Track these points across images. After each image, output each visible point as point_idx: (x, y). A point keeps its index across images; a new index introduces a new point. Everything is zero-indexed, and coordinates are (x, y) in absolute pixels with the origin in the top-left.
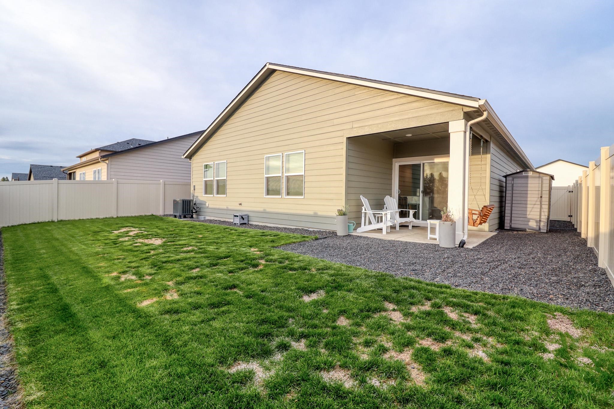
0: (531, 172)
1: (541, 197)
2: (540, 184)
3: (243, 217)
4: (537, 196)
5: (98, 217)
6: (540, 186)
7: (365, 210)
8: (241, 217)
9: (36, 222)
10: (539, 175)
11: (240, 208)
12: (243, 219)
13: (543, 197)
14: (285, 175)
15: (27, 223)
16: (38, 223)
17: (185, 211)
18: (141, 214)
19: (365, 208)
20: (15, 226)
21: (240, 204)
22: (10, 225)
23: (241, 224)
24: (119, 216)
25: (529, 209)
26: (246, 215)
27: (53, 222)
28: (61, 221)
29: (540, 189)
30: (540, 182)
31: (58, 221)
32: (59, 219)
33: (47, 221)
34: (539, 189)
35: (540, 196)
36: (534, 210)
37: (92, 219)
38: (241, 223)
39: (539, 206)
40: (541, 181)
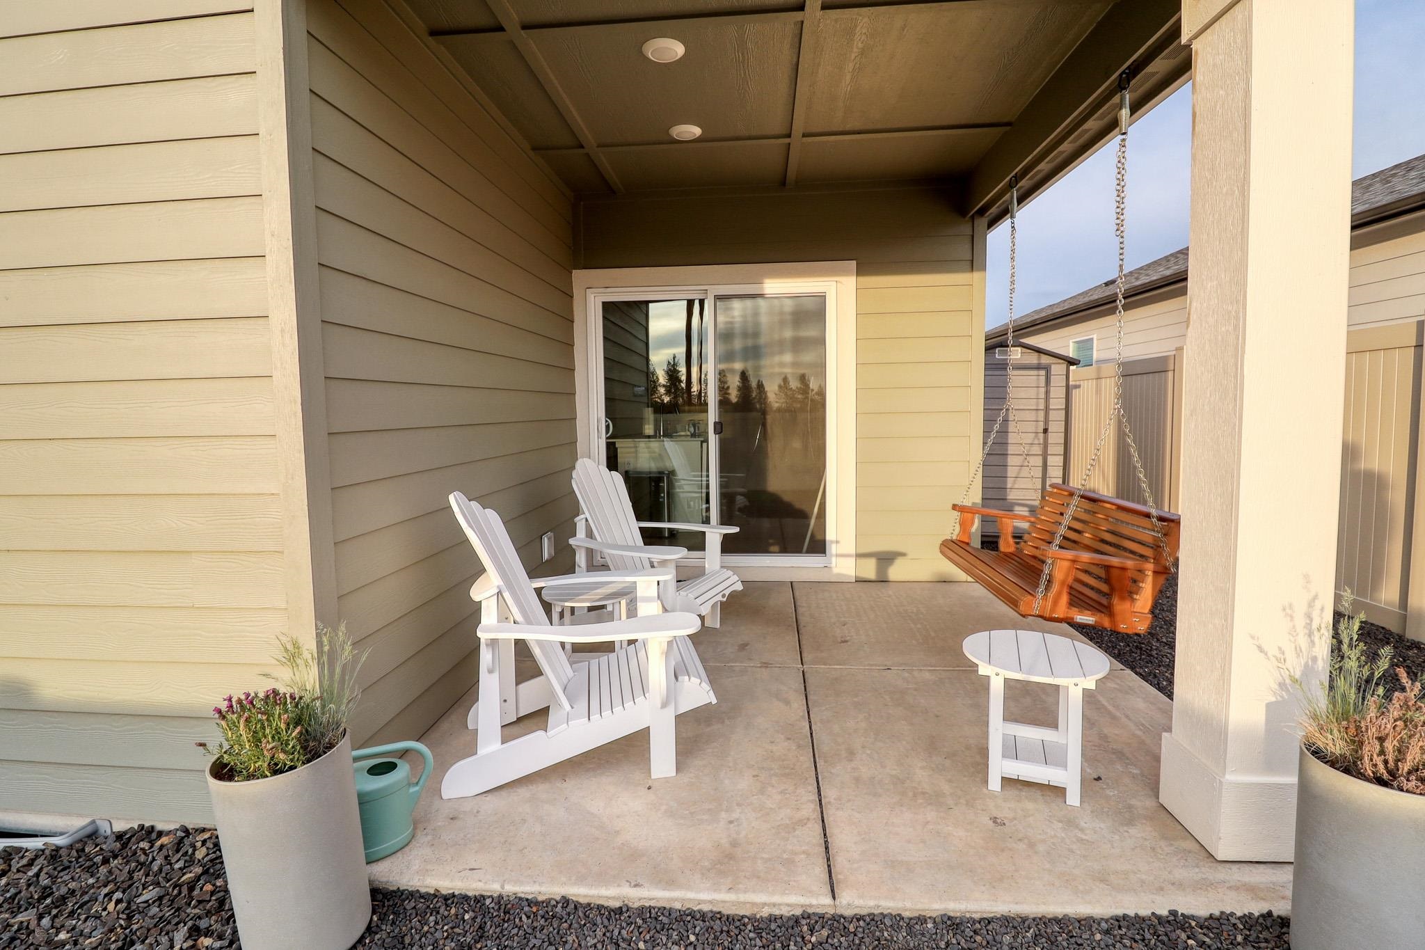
0: (1019, 349)
1: (1045, 431)
2: (1043, 390)
4: (1031, 427)
6: (1042, 396)
10: (1039, 359)
13: (1049, 430)
25: (1011, 472)
29: (1042, 406)
30: (1043, 383)
34: (1037, 404)
35: (1041, 427)
36: (1025, 472)
39: (1038, 461)
40: (1043, 379)
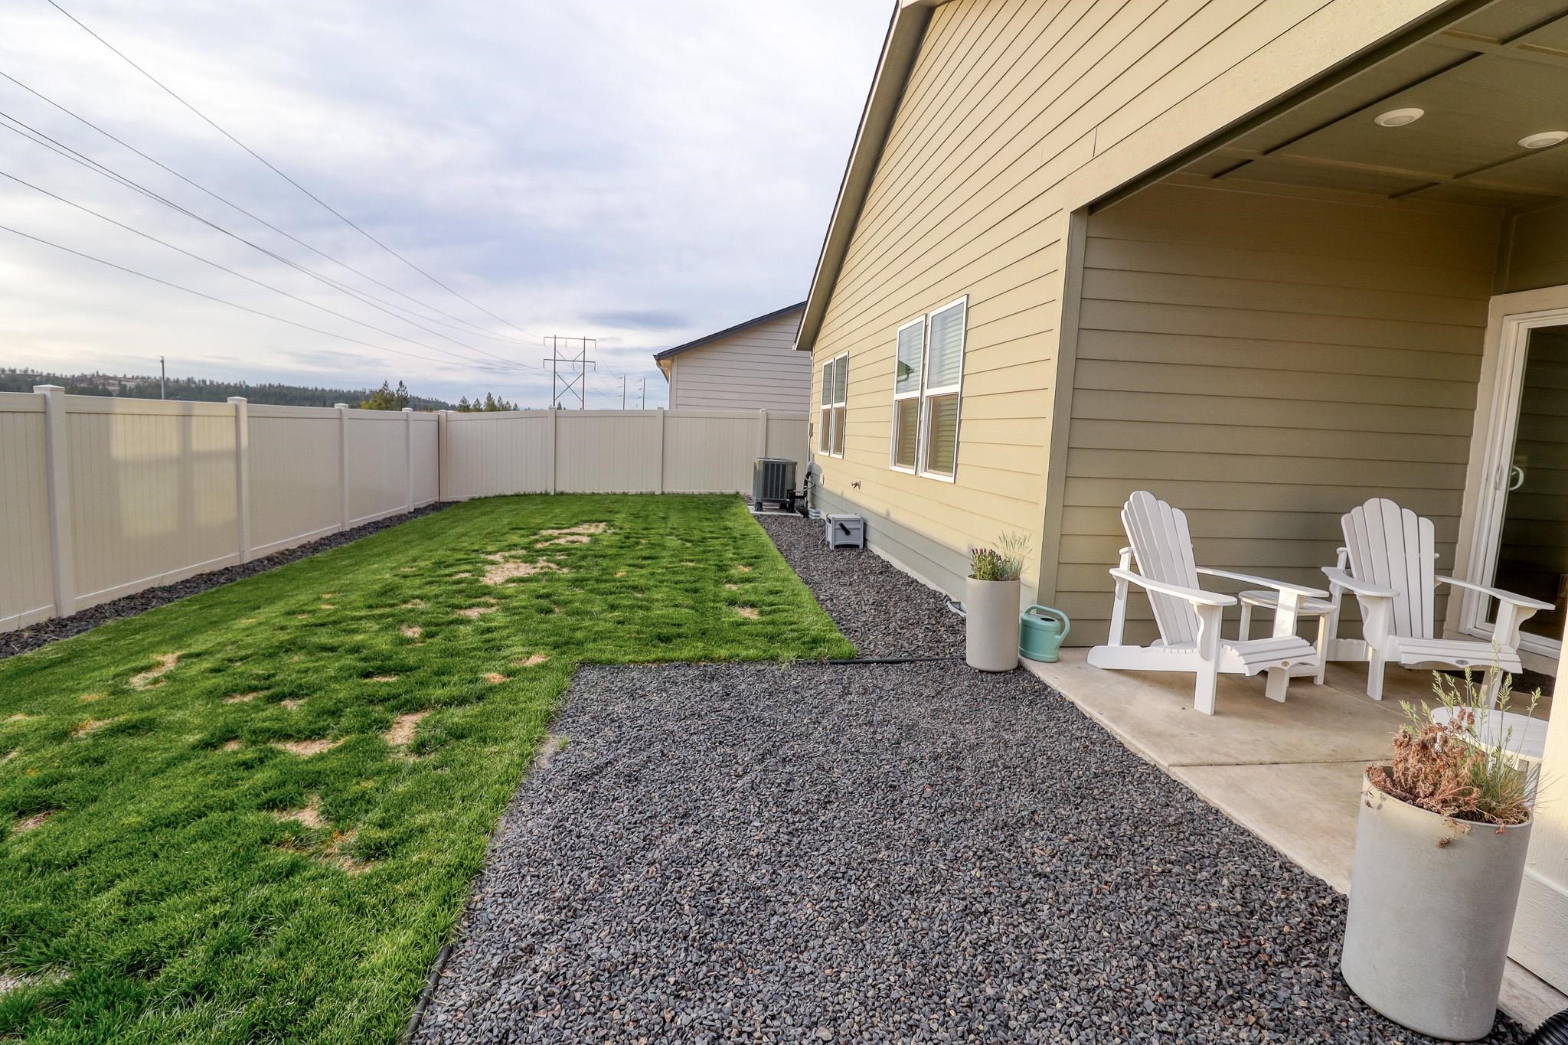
3: (847, 526)
5: (626, 491)
7: (1134, 567)
8: (838, 527)
9: (522, 493)
11: (851, 494)
12: (847, 532)
14: (928, 392)
15: (507, 494)
16: (525, 495)
17: (771, 491)
18: (712, 491)
19: (1133, 558)
20: (489, 498)
21: (856, 485)
22: (483, 496)
23: (837, 547)
24: (666, 491)
26: (858, 521)
27: (547, 494)
28: (562, 494)
31: (556, 494)
32: (558, 490)
33: (538, 492)
37: (615, 494)
38: (837, 543)
